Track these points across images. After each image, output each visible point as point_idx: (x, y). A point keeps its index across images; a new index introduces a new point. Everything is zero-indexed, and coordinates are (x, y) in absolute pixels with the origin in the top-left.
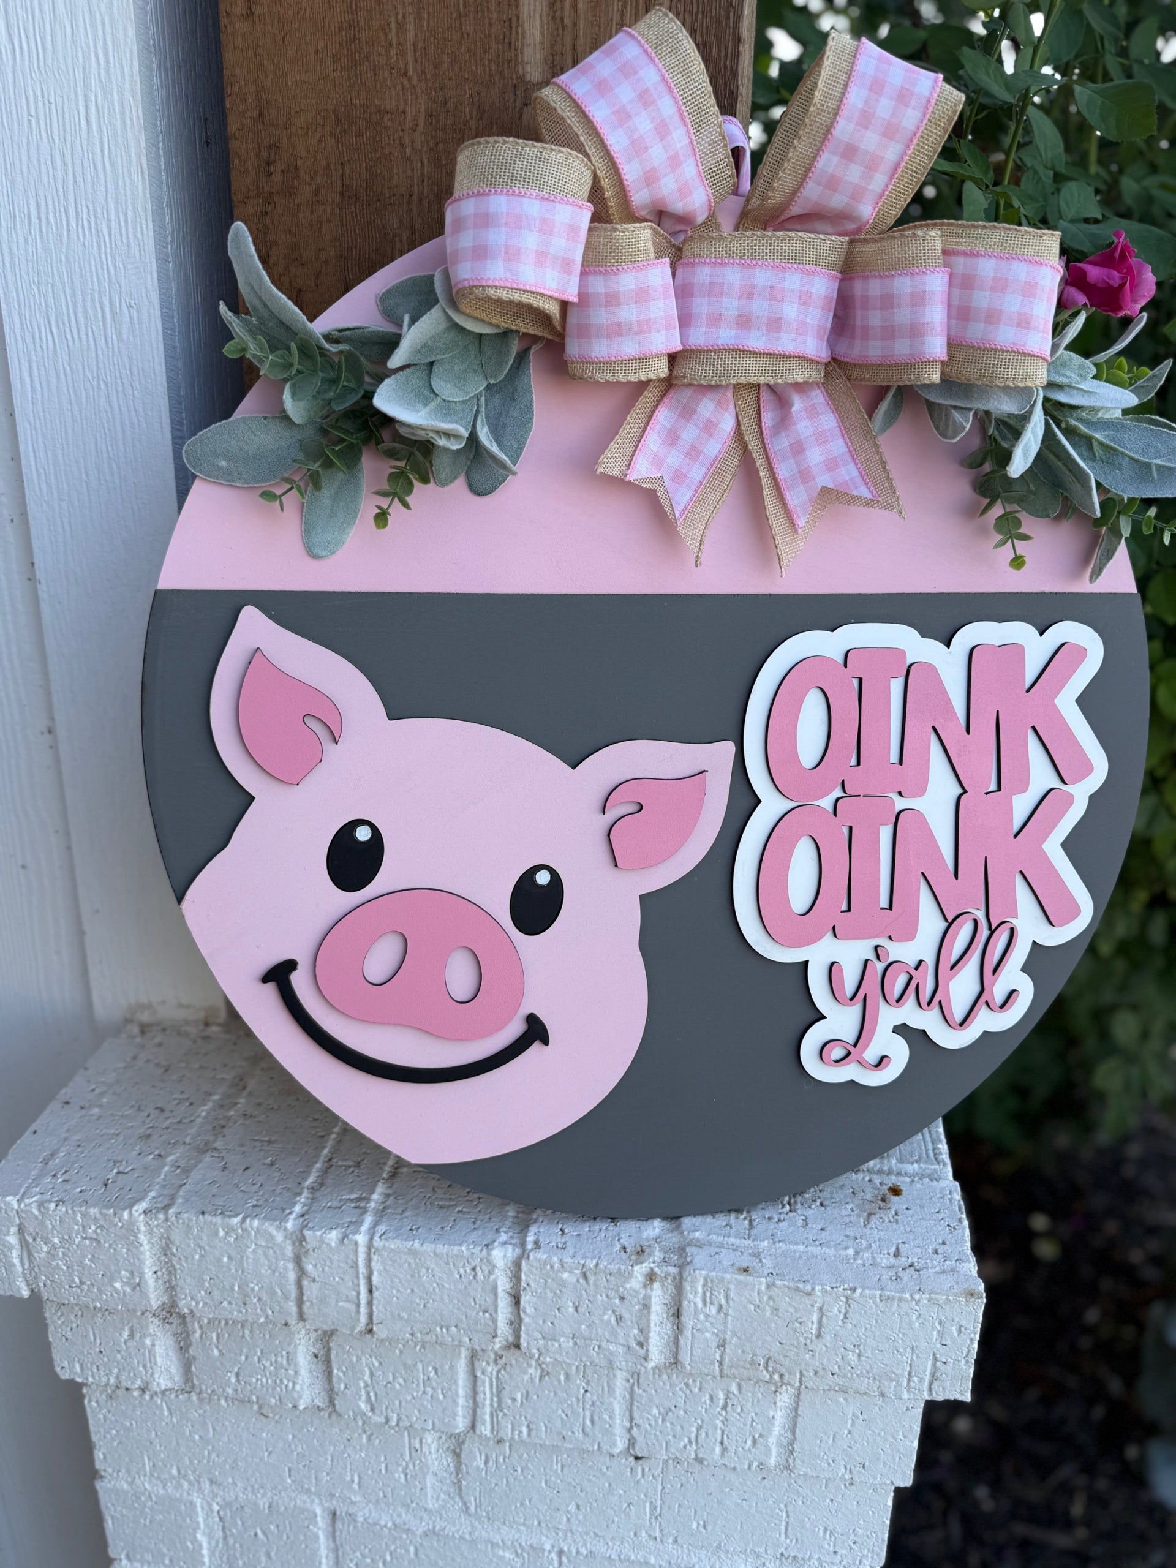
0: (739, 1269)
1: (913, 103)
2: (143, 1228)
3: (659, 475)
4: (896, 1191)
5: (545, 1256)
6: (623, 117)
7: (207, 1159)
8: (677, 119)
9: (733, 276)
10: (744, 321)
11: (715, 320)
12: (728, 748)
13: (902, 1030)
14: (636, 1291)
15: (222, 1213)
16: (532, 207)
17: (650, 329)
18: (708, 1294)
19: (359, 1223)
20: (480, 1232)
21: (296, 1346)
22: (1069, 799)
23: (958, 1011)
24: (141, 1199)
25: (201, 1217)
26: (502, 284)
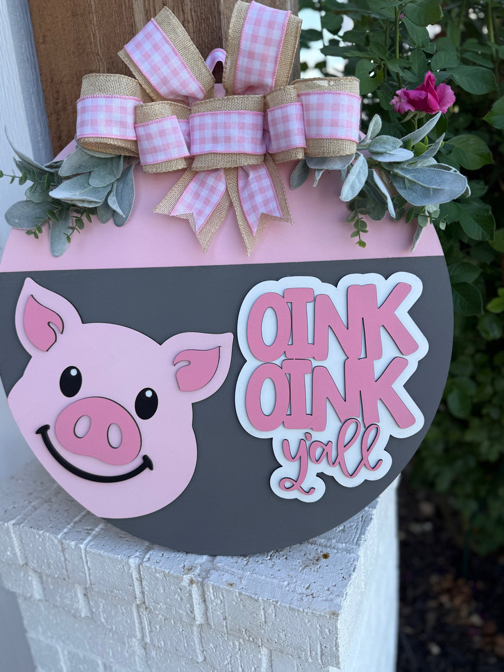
0: (228, 584)
1: (276, 27)
2: (12, 531)
3: (191, 213)
4: (326, 556)
5: (149, 565)
6: (147, 57)
7: (46, 505)
8: (172, 53)
9: (208, 120)
10: (215, 140)
11: (203, 141)
12: (230, 336)
13: (320, 475)
14: (185, 587)
15: (38, 529)
16: (102, 102)
17: (169, 148)
18: (215, 594)
19: (83, 540)
20: (129, 550)
21: (76, 589)
22: (406, 363)
23: (351, 468)
24: (13, 519)
25: (30, 529)
26: (91, 136)
